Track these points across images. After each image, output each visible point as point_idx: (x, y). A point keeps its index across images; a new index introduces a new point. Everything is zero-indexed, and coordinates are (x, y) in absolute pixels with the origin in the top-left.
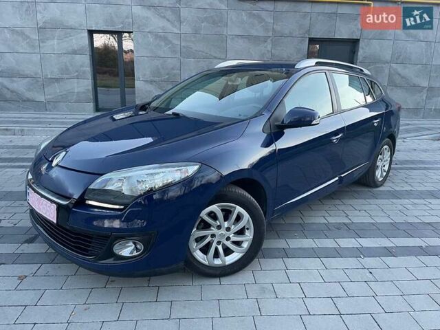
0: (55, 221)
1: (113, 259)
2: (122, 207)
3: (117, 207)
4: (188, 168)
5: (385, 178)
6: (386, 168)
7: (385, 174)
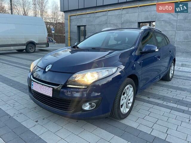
0: (51, 96)
1: (81, 111)
2: (86, 87)
3: (84, 87)
4: (113, 69)
5: (172, 77)
6: (172, 72)
7: (172, 75)
